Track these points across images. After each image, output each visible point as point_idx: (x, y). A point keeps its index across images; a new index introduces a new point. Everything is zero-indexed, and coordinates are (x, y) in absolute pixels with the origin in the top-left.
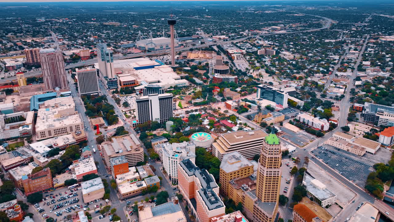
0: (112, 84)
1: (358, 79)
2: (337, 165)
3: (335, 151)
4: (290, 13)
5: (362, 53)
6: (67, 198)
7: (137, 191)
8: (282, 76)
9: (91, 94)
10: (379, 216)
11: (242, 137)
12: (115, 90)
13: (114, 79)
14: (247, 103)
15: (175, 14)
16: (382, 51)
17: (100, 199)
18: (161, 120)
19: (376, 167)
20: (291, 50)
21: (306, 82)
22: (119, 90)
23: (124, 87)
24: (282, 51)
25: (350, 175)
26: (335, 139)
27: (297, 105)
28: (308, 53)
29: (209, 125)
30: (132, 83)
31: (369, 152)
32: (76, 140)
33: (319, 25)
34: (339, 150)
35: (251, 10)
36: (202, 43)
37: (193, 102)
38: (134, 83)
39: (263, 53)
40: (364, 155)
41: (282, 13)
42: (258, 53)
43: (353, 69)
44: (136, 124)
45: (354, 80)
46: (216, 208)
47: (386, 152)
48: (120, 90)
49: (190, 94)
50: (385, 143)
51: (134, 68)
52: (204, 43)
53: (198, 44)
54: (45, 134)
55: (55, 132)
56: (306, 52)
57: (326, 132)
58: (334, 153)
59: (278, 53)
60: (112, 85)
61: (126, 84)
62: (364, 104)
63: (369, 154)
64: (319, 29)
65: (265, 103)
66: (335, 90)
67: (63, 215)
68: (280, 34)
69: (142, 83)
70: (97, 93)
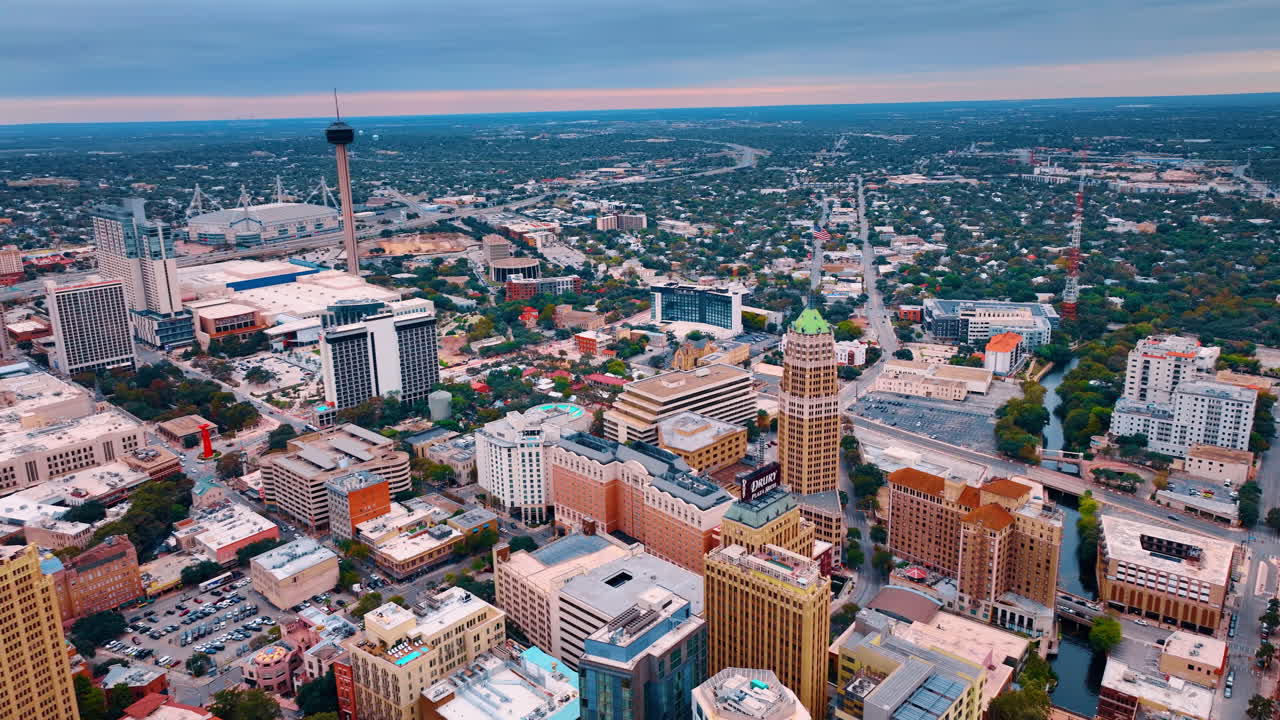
0: (174, 330)
1: (881, 260)
2: (919, 424)
3: (900, 400)
4: (634, 137)
5: (862, 211)
6: (213, 610)
7: (439, 551)
8: (693, 272)
9: (108, 367)
10: (1047, 495)
11: (682, 383)
12: (189, 349)
13: (181, 313)
14: (635, 331)
15: (269, 150)
16: (907, 204)
17: (329, 592)
18: (404, 397)
19: (1001, 412)
20: (683, 216)
21: (762, 279)
22: (205, 348)
23: (221, 337)
24: (661, 219)
25: (955, 436)
26: (892, 375)
27: (767, 323)
28: (733, 219)
29: (554, 389)
30: (246, 324)
31: (973, 392)
32: (151, 475)
33: (729, 162)
34: (907, 397)
35: (513, 133)
36: (410, 217)
37: (475, 347)
38: (253, 323)
39: (613, 226)
40: (966, 399)
41: (610, 138)
42: (600, 227)
43: (859, 244)
44: (328, 415)
45: (874, 263)
46: (716, 504)
47: (1007, 388)
48: (210, 348)
49: (451, 333)
50: (999, 370)
51: (228, 285)
52: (416, 216)
53: (399, 220)
54: (13, 476)
55: (50, 467)
56: (727, 218)
57: (862, 367)
58: (900, 405)
59: (652, 225)
60: (174, 336)
61: (226, 328)
62: (921, 304)
63: (975, 396)
64: (730, 169)
65: (681, 329)
66: (841, 287)
67: (227, 649)
68: (633, 185)
69: (281, 318)
70: (127, 360)
